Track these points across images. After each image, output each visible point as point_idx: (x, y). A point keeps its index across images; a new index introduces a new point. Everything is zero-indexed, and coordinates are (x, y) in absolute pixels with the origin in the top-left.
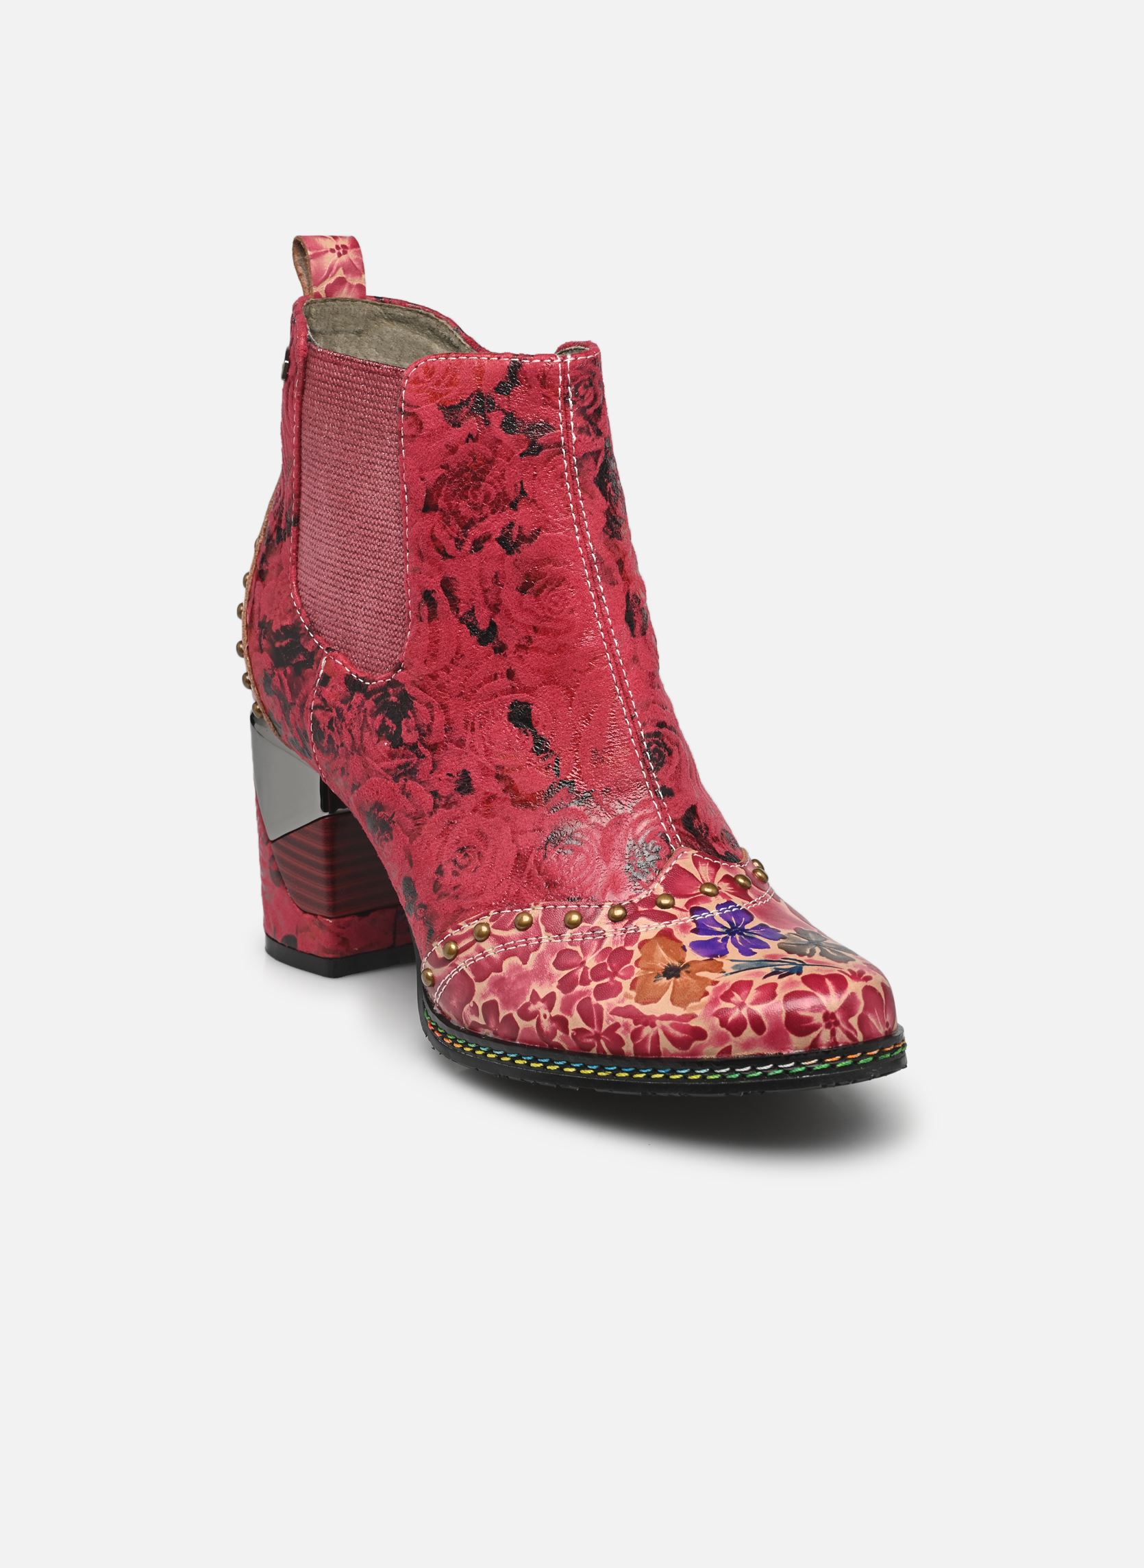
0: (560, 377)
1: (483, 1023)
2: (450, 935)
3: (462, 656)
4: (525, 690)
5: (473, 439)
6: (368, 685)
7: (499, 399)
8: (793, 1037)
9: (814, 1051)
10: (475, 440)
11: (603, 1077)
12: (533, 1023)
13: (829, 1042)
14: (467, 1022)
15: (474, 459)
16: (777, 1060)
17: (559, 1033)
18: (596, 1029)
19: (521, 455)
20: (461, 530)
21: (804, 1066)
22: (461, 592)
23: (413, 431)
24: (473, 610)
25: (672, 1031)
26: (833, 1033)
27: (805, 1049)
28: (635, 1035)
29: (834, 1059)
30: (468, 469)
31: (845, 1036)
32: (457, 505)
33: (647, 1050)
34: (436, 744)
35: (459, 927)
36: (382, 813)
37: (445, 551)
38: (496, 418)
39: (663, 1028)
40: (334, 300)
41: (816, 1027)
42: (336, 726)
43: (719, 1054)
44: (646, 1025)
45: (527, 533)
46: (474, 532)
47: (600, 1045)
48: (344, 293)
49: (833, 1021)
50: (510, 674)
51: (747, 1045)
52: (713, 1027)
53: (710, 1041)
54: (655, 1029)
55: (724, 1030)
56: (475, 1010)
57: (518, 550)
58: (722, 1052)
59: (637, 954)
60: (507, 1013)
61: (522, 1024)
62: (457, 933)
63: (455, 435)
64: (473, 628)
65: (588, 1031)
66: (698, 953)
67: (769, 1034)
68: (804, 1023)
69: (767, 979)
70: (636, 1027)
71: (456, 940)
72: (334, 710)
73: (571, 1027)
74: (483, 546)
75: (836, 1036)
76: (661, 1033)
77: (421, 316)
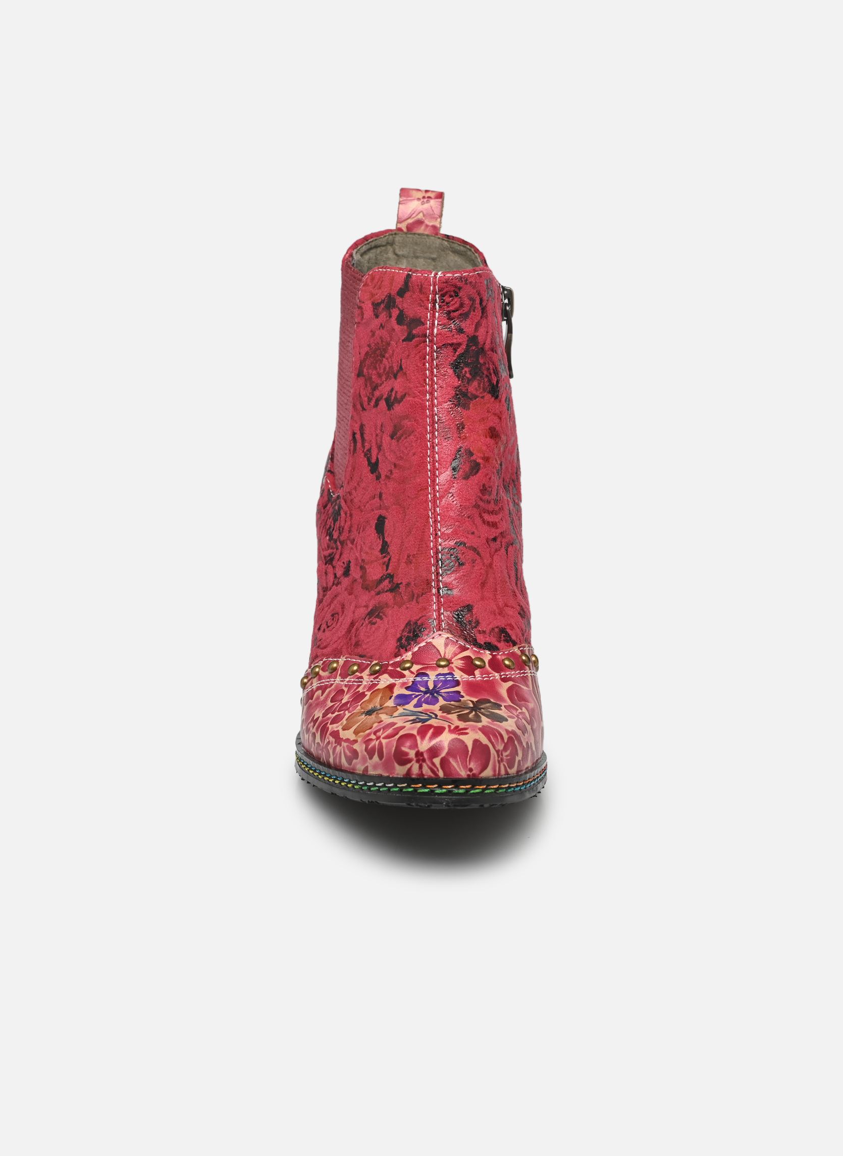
0: (432, 287)
3: (362, 480)
4: (385, 508)
6: (333, 497)
7: (398, 300)
8: (397, 765)
9: (407, 777)
10: (383, 328)
13: (417, 773)
15: (382, 341)
16: (386, 780)
19: (403, 341)
20: (371, 391)
21: (398, 787)
22: (367, 435)
24: (370, 449)
26: (421, 767)
29: (418, 786)
30: (378, 348)
31: (430, 771)
32: (372, 373)
37: (363, 405)
38: (395, 314)
40: (415, 234)
45: (399, 396)
46: (376, 393)
48: (421, 230)
49: (421, 758)
50: (380, 496)
57: (393, 408)
59: (367, 698)
63: (375, 324)
64: (369, 461)
66: (395, 702)
74: (379, 404)
75: (423, 769)
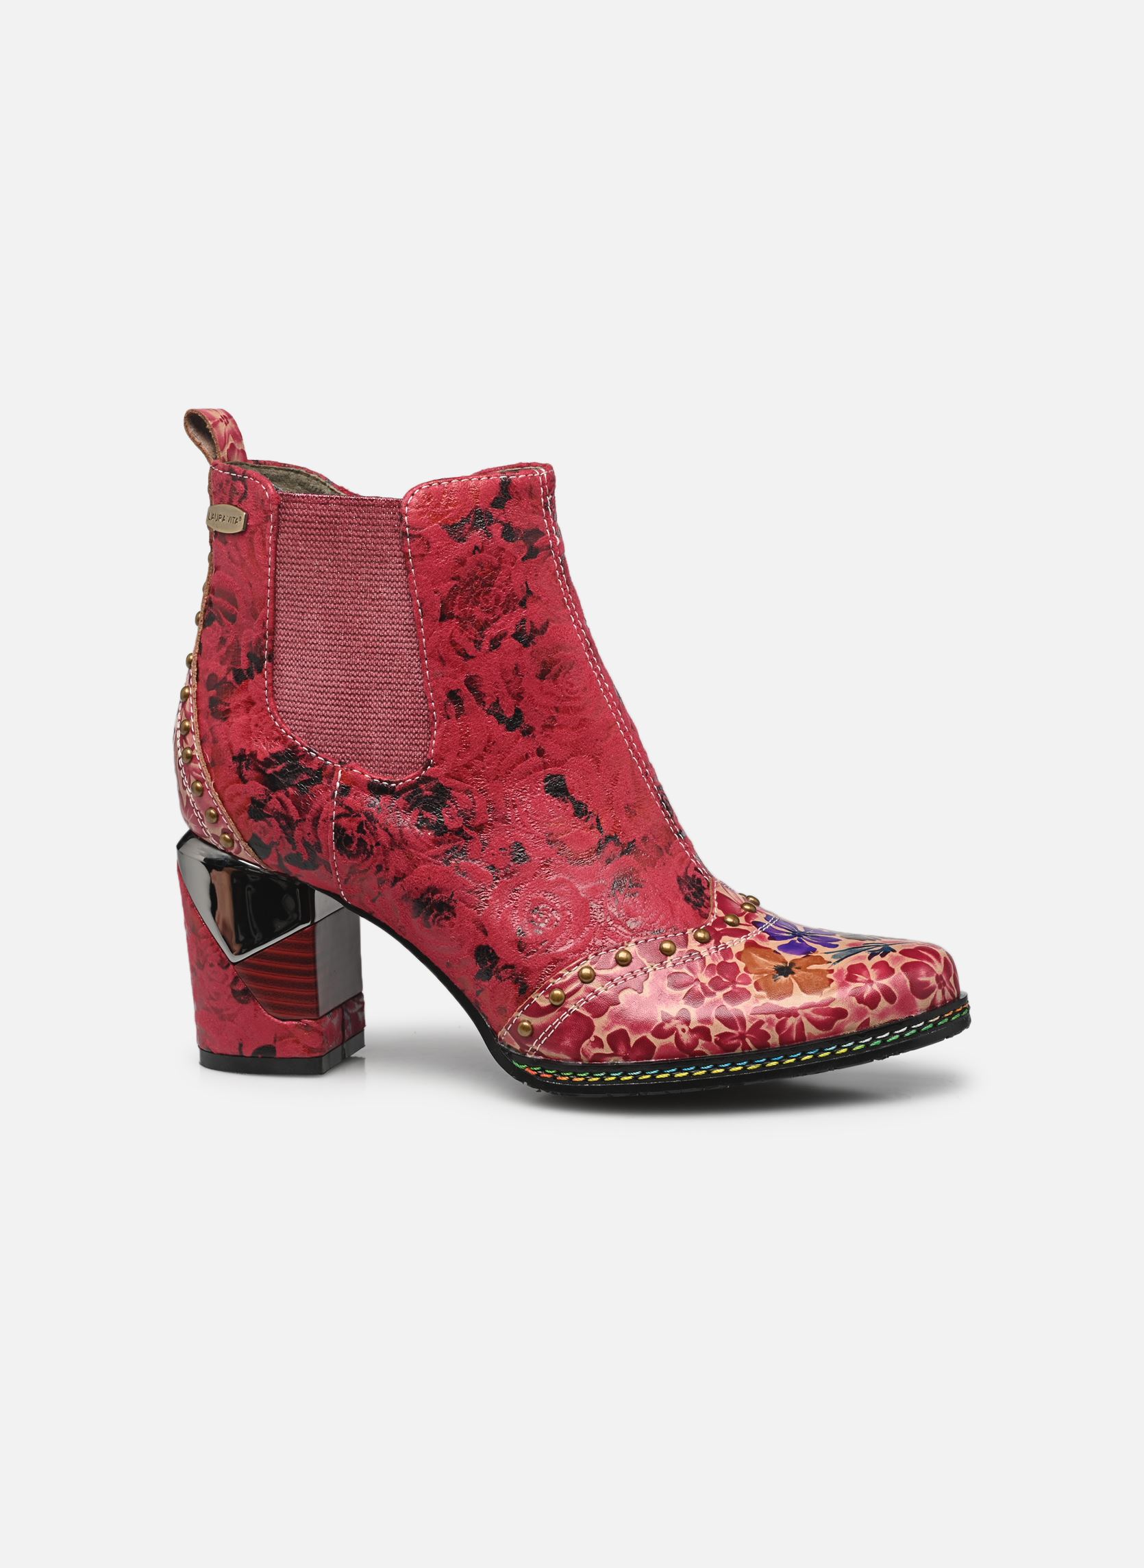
0: (542, 489)
1: (610, 1052)
2: (551, 984)
3: (493, 743)
4: (557, 764)
5: (479, 550)
6: (394, 787)
7: (496, 513)
8: (918, 1000)
9: (933, 1010)
10: (480, 551)
11: (754, 1070)
12: (672, 1039)
14: (586, 1056)
15: (482, 567)
16: (909, 1022)
17: (701, 1042)
18: (740, 1030)
19: (523, 559)
20: (477, 633)
22: (486, 687)
23: (421, 551)
24: (498, 701)
25: (815, 1016)
27: (927, 1009)
28: (779, 1028)
30: (477, 578)
31: (949, 994)
32: (471, 611)
33: (792, 1038)
34: (482, 825)
35: (561, 976)
36: (439, 895)
37: (466, 653)
38: (497, 530)
39: (806, 1015)
41: (932, 989)
42: (367, 828)
43: (859, 1027)
44: (789, 1017)
45: (538, 627)
46: (491, 632)
47: (745, 1043)
48: (235, 460)
49: (942, 982)
50: (540, 753)
51: (882, 1015)
52: (851, 1005)
53: (850, 1018)
54: (798, 1018)
55: (862, 1005)
56: (598, 1043)
57: (534, 643)
58: (861, 1025)
59: (741, 965)
60: (639, 1036)
61: (658, 1043)
62: (559, 981)
63: (460, 548)
64: (500, 718)
65: (733, 1034)
66: (791, 953)
67: (899, 1002)
68: (925, 987)
69: (872, 959)
70: (779, 1020)
71: (561, 987)
72: (362, 815)
73: (713, 1034)
74: (500, 644)
75: (945, 995)
76: (805, 1020)
77: (292, 473)
